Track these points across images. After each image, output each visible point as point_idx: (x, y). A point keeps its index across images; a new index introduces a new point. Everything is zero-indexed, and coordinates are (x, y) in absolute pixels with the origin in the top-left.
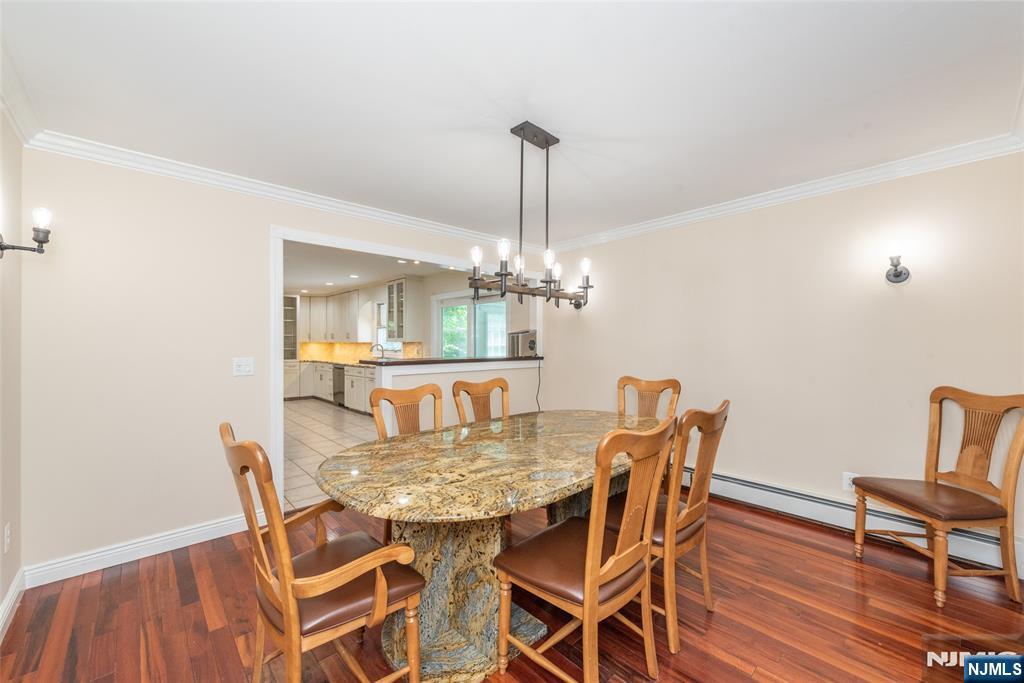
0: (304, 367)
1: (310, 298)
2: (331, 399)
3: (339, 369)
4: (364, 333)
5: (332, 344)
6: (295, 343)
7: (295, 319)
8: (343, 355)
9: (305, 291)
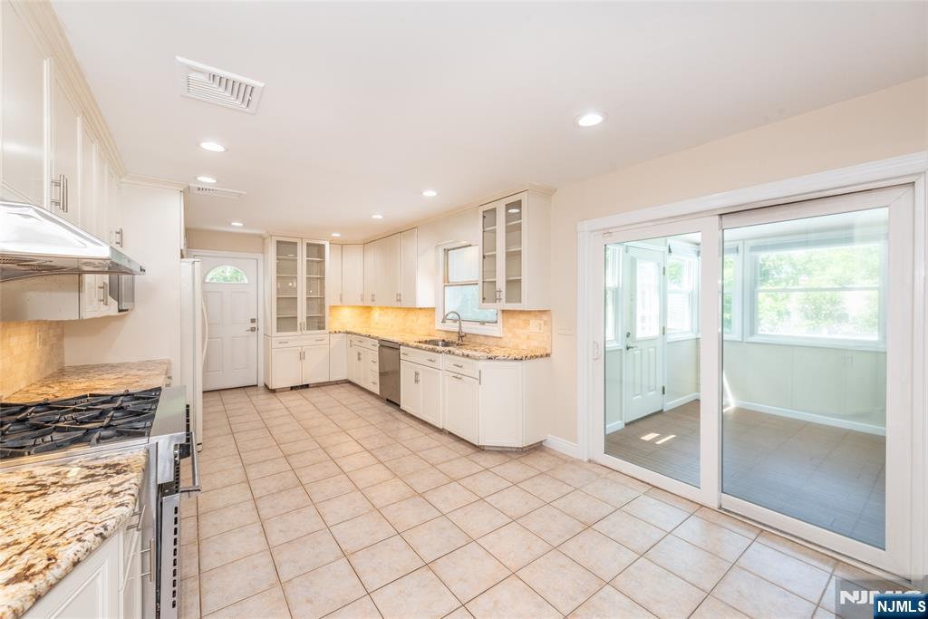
0: (335, 339)
1: (341, 245)
2: (376, 390)
3: (390, 350)
4: (425, 294)
5: (368, 309)
6: (322, 307)
7: (324, 275)
8: (386, 326)
9: (336, 235)
